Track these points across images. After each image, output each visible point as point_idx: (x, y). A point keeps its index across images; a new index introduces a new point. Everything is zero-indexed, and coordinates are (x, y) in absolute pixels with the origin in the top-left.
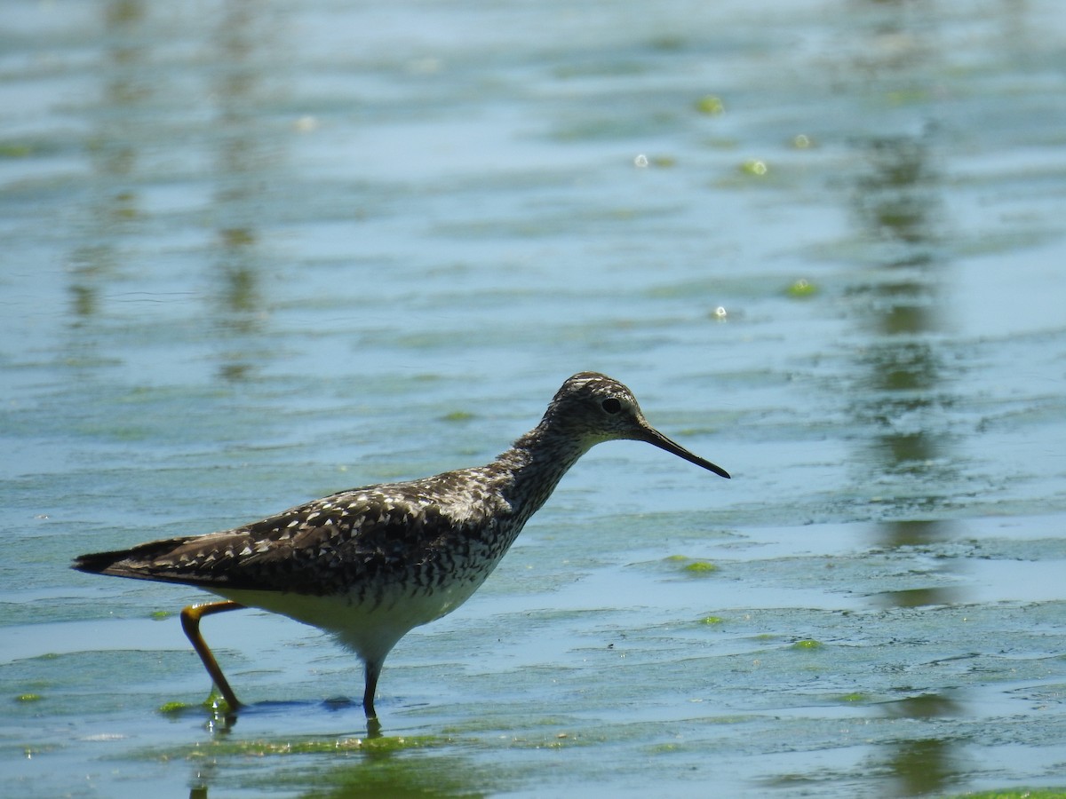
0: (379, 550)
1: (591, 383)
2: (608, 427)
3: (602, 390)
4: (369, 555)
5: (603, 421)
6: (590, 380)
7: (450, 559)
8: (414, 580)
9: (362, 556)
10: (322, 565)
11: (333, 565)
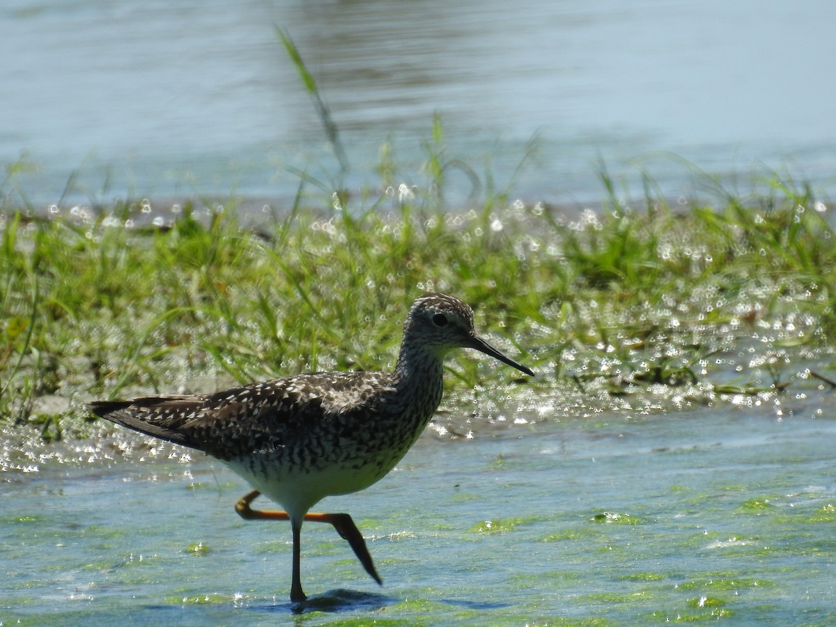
0: (267, 429)
1: (426, 301)
2: (440, 338)
3: (432, 307)
4: (260, 432)
5: (435, 334)
6: (427, 298)
7: (319, 444)
8: (288, 458)
9: (255, 432)
10: (228, 435)
11: (235, 436)
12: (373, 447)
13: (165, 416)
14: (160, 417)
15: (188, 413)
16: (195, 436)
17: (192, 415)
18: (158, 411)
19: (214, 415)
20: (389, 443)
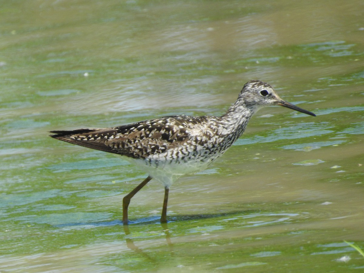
0: (158, 143)
3: (260, 87)
4: (154, 145)
5: (261, 100)
6: (255, 83)
8: (171, 156)
9: (151, 145)
10: (136, 146)
11: (139, 147)
12: (213, 151)
13: (95, 138)
14: (93, 139)
15: (109, 136)
16: (116, 147)
17: (112, 137)
18: (90, 136)
19: (125, 137)
20: (219, 150)
